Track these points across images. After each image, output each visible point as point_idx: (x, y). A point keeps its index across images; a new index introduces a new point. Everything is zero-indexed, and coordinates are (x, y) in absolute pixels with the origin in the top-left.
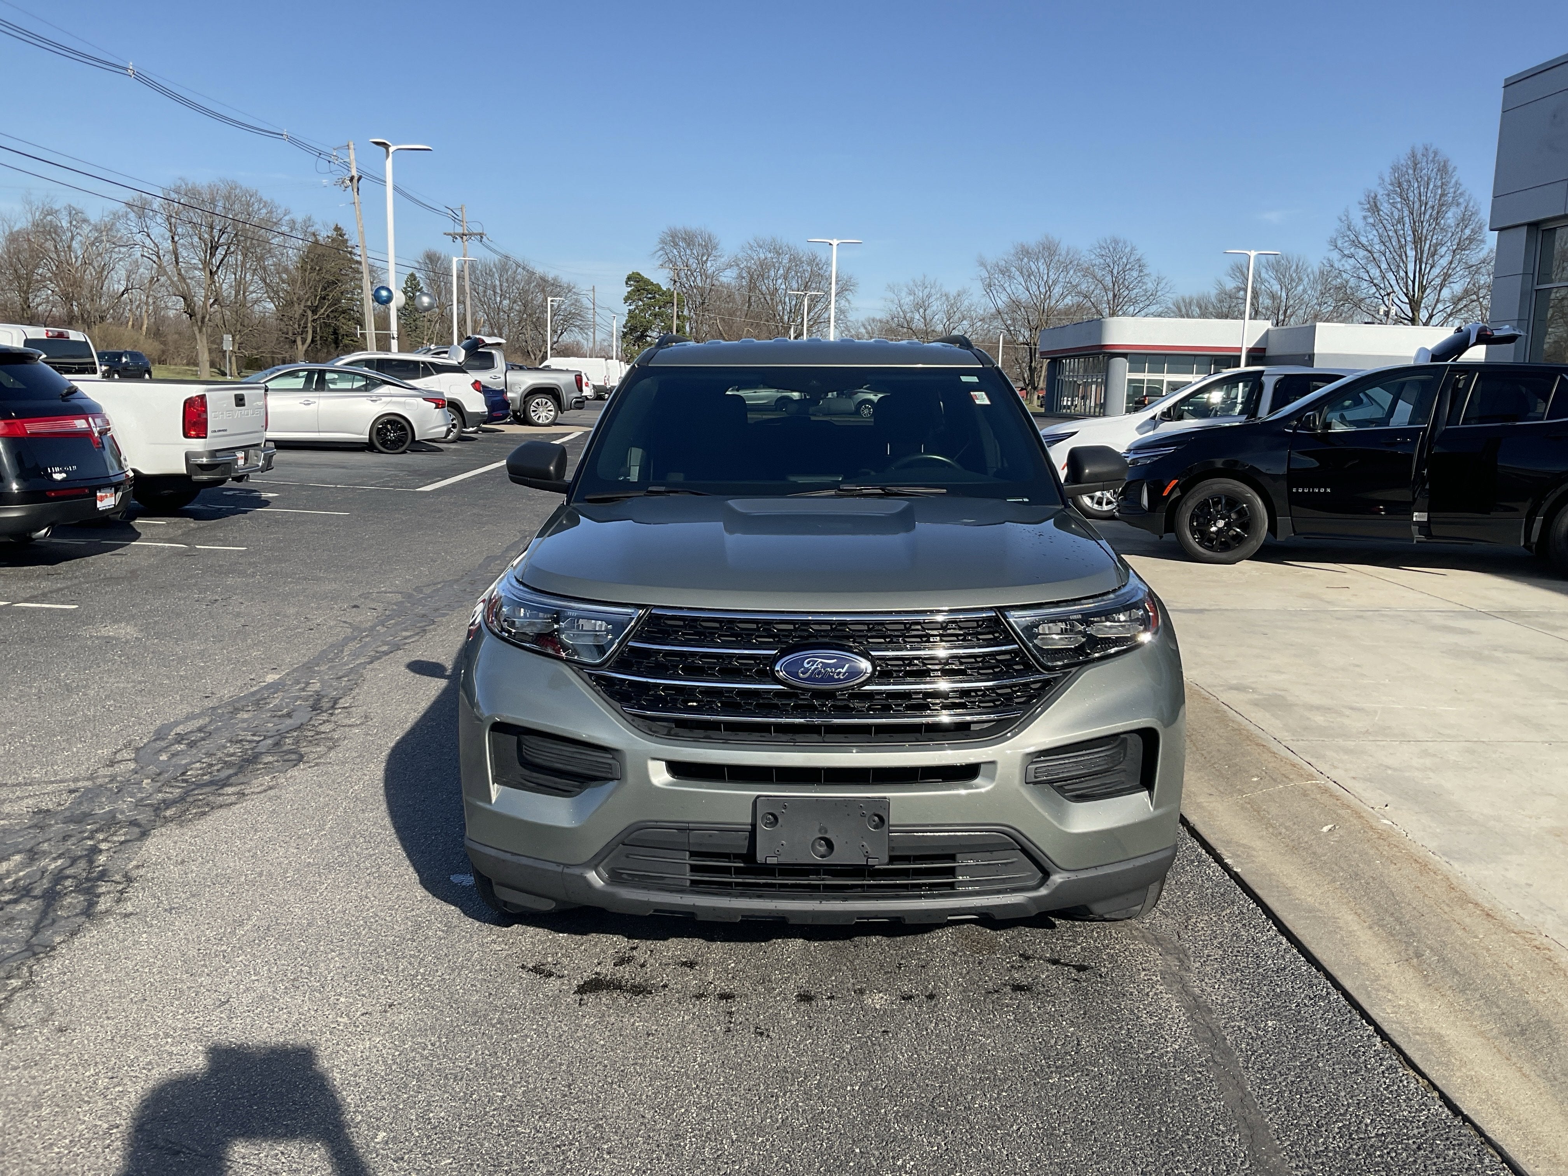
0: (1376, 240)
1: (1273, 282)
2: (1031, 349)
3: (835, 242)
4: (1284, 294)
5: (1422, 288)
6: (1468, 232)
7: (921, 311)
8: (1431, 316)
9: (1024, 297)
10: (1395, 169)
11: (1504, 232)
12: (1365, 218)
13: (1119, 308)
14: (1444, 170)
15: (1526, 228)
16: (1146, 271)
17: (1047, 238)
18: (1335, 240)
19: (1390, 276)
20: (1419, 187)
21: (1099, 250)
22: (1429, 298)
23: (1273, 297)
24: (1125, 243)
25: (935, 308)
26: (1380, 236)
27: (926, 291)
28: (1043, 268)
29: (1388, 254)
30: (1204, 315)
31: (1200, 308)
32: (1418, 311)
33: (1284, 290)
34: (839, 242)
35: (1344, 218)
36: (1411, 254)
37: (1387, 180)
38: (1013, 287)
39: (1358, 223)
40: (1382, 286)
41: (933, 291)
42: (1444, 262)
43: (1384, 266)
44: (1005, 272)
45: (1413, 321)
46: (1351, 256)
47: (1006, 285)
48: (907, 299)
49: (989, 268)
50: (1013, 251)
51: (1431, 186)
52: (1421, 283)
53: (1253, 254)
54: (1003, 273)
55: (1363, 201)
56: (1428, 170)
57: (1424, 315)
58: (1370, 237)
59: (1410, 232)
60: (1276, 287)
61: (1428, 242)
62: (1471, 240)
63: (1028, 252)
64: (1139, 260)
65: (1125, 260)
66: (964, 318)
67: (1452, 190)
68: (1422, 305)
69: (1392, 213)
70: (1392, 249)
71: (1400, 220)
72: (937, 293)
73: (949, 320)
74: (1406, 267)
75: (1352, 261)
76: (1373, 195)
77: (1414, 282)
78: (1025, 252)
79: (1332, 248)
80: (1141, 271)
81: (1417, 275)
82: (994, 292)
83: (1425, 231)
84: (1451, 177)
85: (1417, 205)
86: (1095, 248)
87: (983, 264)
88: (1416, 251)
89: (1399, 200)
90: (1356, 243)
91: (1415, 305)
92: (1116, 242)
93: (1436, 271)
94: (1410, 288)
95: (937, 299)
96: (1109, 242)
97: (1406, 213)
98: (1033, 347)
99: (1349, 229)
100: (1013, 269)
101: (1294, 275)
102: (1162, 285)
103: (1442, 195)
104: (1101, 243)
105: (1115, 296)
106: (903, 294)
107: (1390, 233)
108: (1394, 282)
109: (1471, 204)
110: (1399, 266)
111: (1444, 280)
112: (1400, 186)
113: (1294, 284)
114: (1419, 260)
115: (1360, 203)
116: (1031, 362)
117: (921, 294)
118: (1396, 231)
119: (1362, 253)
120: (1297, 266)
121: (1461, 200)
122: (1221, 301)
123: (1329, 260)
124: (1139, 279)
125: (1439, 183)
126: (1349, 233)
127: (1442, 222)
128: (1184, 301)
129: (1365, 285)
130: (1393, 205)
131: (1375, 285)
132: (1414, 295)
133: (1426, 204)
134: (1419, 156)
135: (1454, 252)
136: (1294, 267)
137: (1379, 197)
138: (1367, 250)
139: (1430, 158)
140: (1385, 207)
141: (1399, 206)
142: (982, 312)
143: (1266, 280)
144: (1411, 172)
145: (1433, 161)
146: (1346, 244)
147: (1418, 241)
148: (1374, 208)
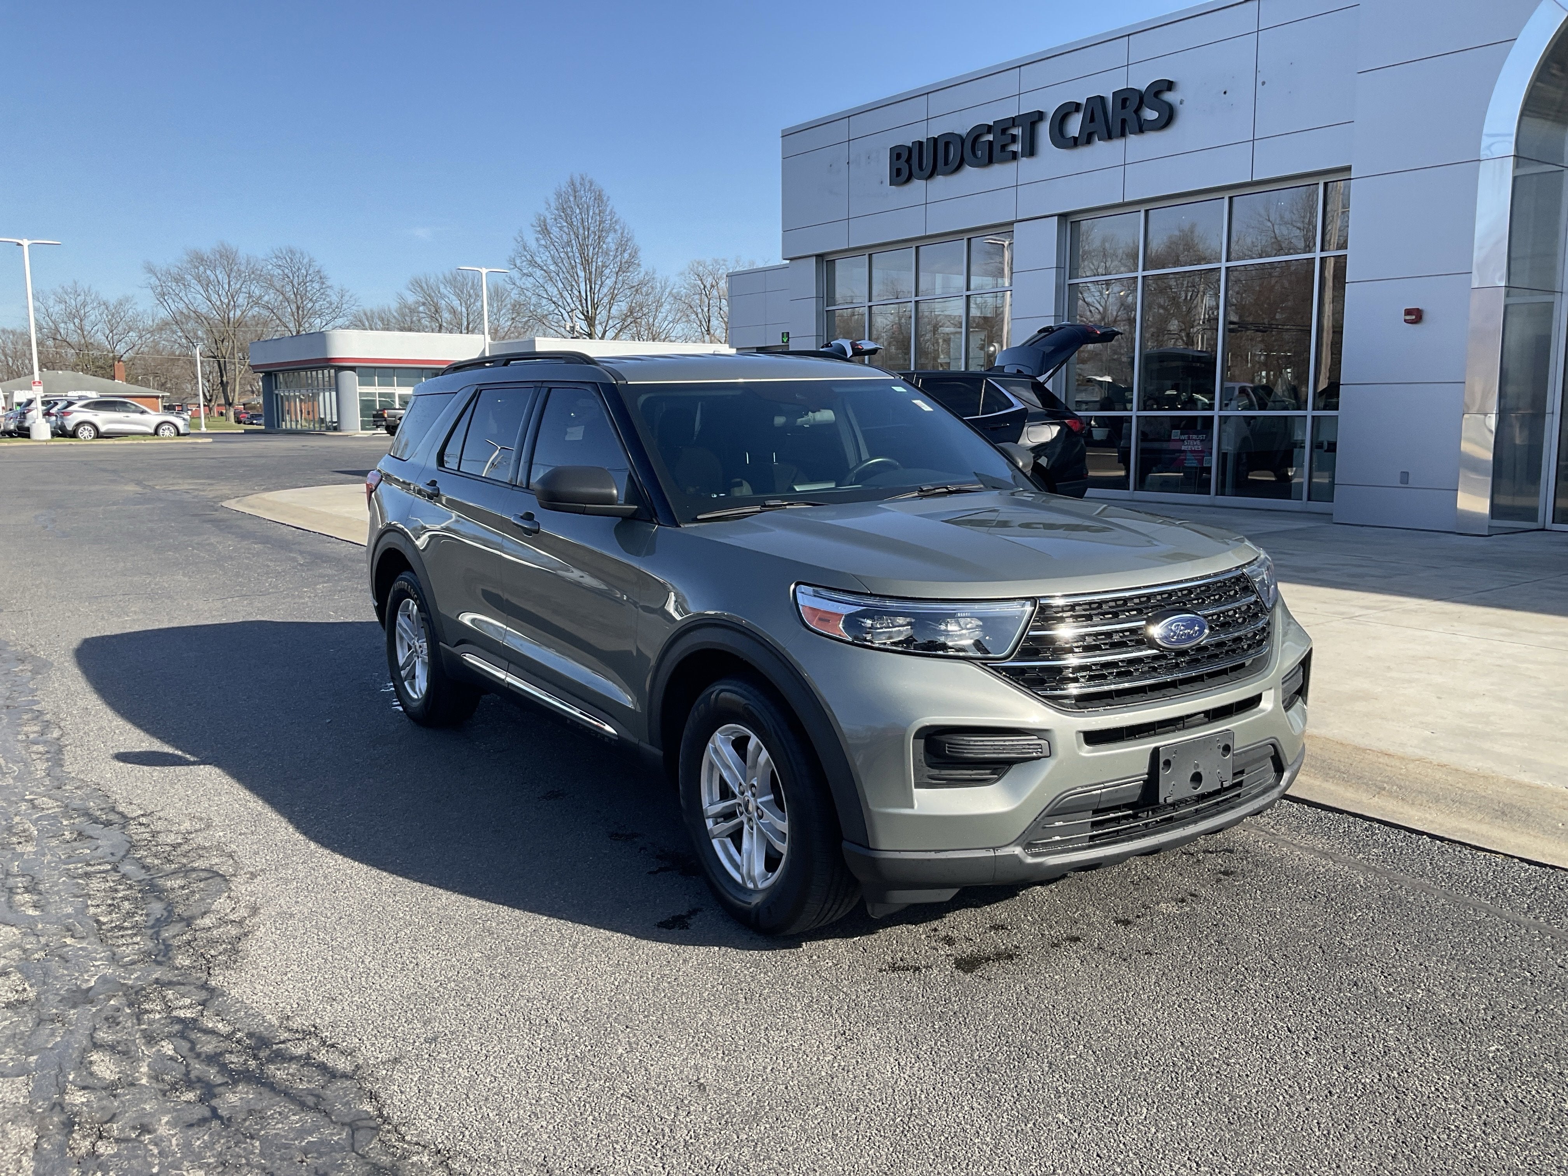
0: (550, 261)
1: (453, 297)
2: (219, 361)
3: (26, 243)
4: (464, 309)
5: (595, 306)
6: (626, 255)
7: (77, 321)
8: (605, 332)
9: (204, 308)
10: (559, 195)
11: (794, 262)
12: (537, 240)
13: (305, 319)
14: (599, 198)
15: (814, 259)
16: (328, 283)
17: (223, 245)
18: (514, 259)
19: (565, 294)
20: (581, 213)
21: (275, 260)
22: (602, 315)
23: (454, 312)
24: (302, 254)
25: (93, 317)
26: (553, 258)
27: (80, 299)
28: (222, 276)
29: (561, 274)
30: (387, 328)
31: (382, 320)
32: (594, 326)
33: (463, 304)
34: (31, 242)
35: (519, 239)
36: (582, 274)
37: (553, 205)
38: (189, 296)
39: (532, 244)
40: (560, 303)
41: (88, 300)
42: (609, 282)
43: (560, 285)
44: (179, 280)
45: (590, 336)
46: (530, 275)
47: (182, 294)
48: (57, 309)
49: (159, 276)
50: (185, 258)
51: (591, 213)
52: (593, 300)
53: (484, 271)
54: (177, 281)
55: (535, 224)
56: (587, 198)
57: (599, 329)
58: (545, 258)
59: (577, 255)
60: (456, 303)
61: (594, 264)
62: (630, 263)
63: (202, 260)
64: (319, 272)
65: (303, 271)
66: (131, 329)
67: (609, 218)
68: (597, 322)
69: (561, 236)
70: (565, 270)
71: (569, 243)
72: (93, 301)
73: (112, 331)
74: (579, 286)
75: (531, 279)
76: (542, 218)
77: (586, 300)
78: (199, 259)
79: (512, 267)
80: (323, 283)
81: (588, 293)
82: (170, 301)
83: (590, 254)
84: (606, 206)
85: (581, 231)
86: (271, 258)
87: (151, 270)
88: (585, 272)
89: (565, 224)
90: (533, 263)
91: (590, 321)
92: (292, 252)
93: (605, 290)
94: (584, 305)
95: (94, 308)
96: (284, 252)
97: (573, 237)
98: (222, 360)
99: (525, 250)
100: (188, 277)
101: (472, 291)
102: (346, 298)
103: (601, 222)
104: (276, 252)
105: (298, 308)
106: (51, 302)
107: (562, 255)
108: (569, 300)
109: (626, 232)
110: (572, 285)
111: (613, 298)
112: (564, 211)
113: (472, 300)
114: (589, 280)
115: (533, 226)
116: (222, 376)
117: (74, 303)
118: (567, 253)
119: (539, 273)
120: (473, 283)
121: (617, 227)
122: (403, 315)
123: (510, 277)
124: (322, 291)
125: (597, 211)
126: (526, 253)
127: (604, 246)
128: (365, 314)
129: (544, 302)
130: (561, 228)
131: (554, 303)
132: (588, 312)
133: (589, 229)
134: (578, 185)
135: (617, 273)
136: (470, 284)
137: (548, 221)
138: (542, 269)
139: (587, 188)
140: (555, 231)
141: (567, 230)
142: (150, 323)
143: (445, 296)
144: (572, 199)
145: (590, 190)
146: (525, 263)
147: (586, 263)
148: (545, 231)
